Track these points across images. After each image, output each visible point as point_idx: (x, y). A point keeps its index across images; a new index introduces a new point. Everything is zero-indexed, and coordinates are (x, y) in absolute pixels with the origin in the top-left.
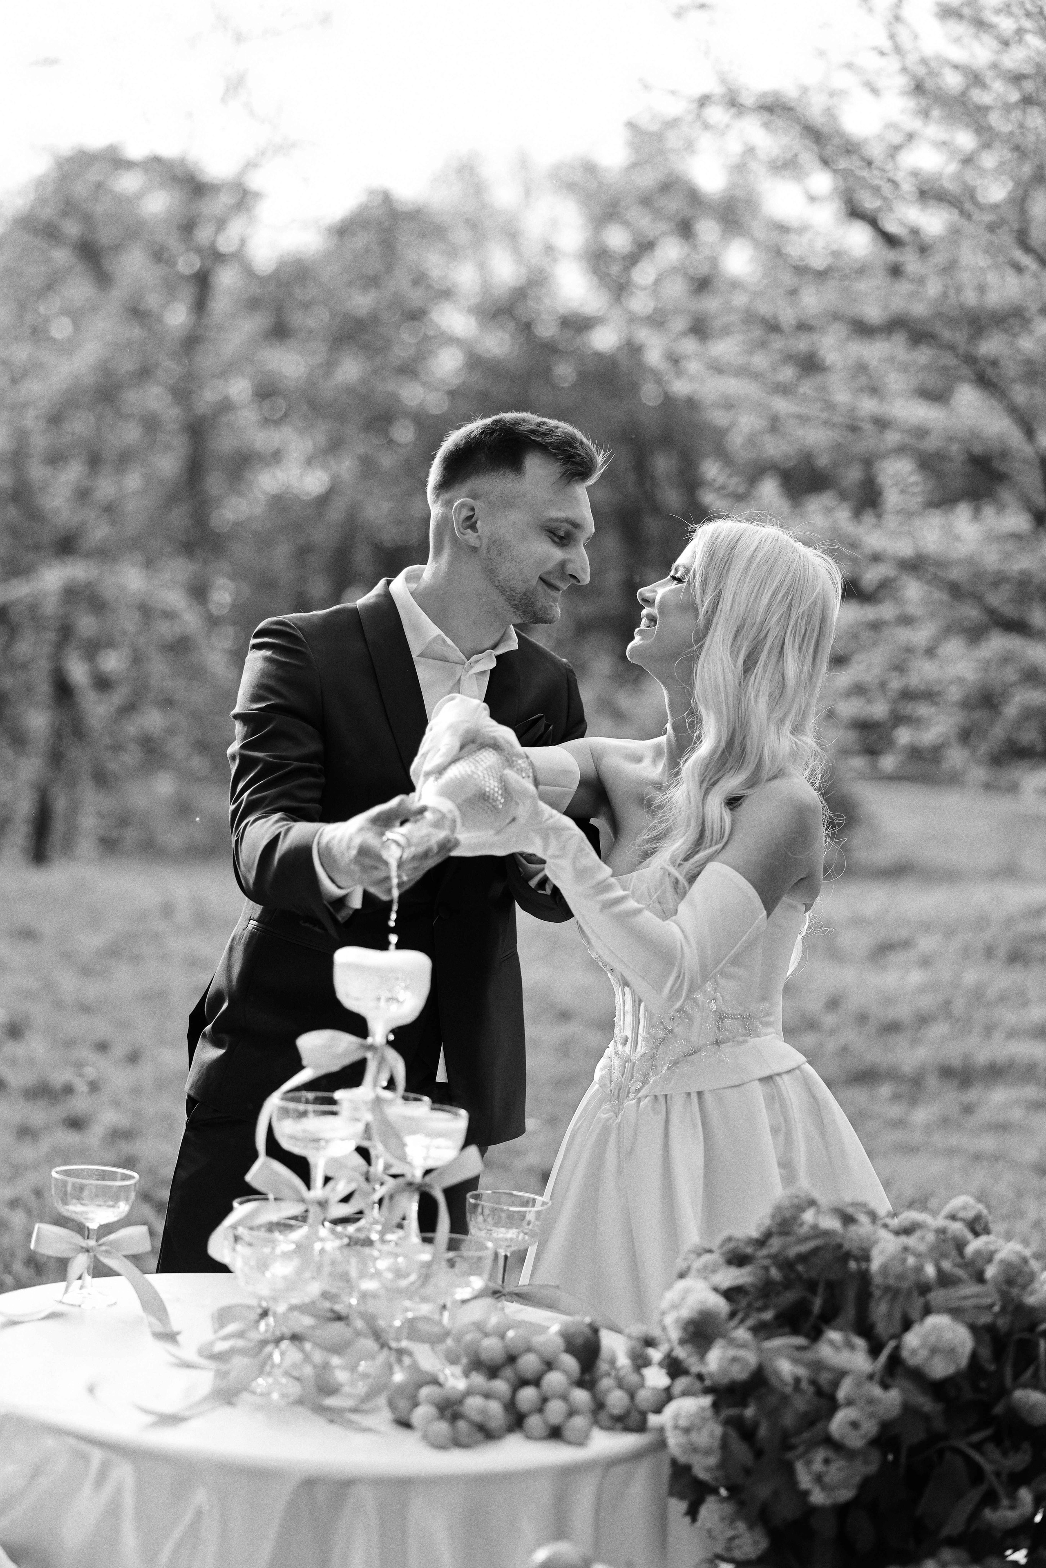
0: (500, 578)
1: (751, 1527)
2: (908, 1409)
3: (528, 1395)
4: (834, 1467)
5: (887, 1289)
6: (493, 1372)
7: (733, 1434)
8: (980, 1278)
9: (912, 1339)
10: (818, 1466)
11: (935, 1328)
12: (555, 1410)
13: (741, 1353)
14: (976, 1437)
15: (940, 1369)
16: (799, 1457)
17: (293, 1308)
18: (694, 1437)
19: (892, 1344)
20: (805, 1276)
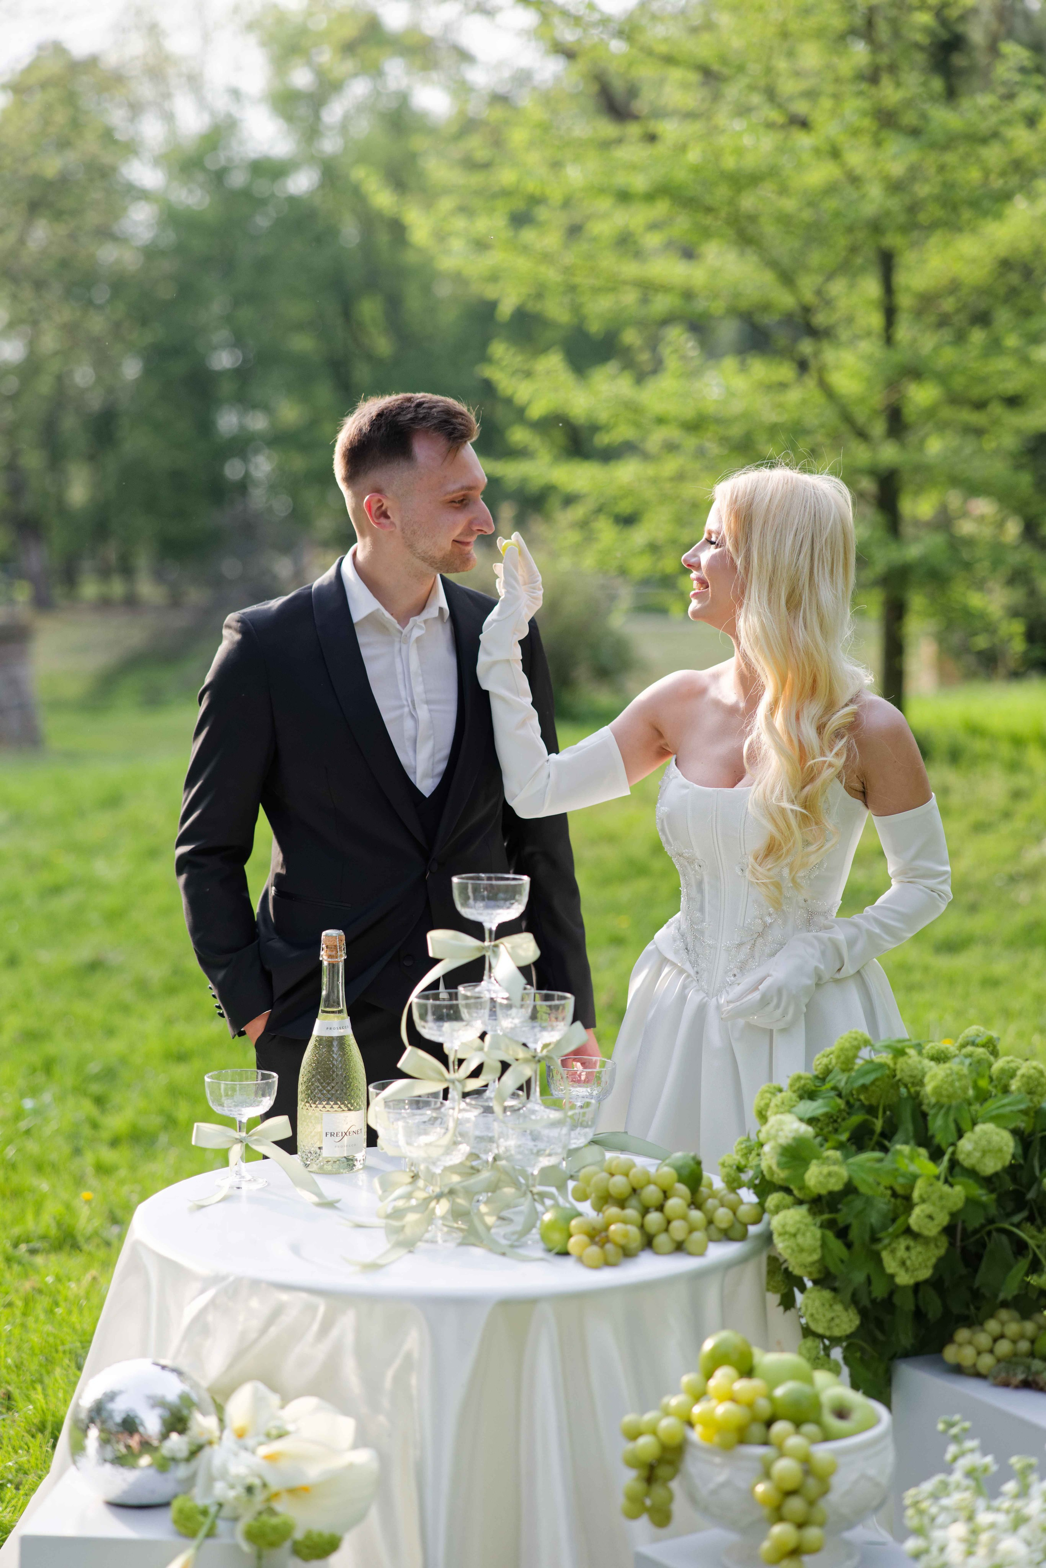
0: (419, 551)
1: (846, 1309)
2: (970, 1202)
3: (654, 1218)
4: (914, 1253)
5: (939, 1105)
6: (622, 1204)
7: (830, 1235)
8: (1006, 1090)
9: (966, 1145)
10: (901, 1253)
11: (985, 1133)
12: (678, 1229)
13: (835, 1168)
14: (1017, 1219)
15: (991, 1166)
16: (885, 1248)
17: (447, 1169)
18: (800, 1239)
19: (950, 1149)
20: (866, 1103)
